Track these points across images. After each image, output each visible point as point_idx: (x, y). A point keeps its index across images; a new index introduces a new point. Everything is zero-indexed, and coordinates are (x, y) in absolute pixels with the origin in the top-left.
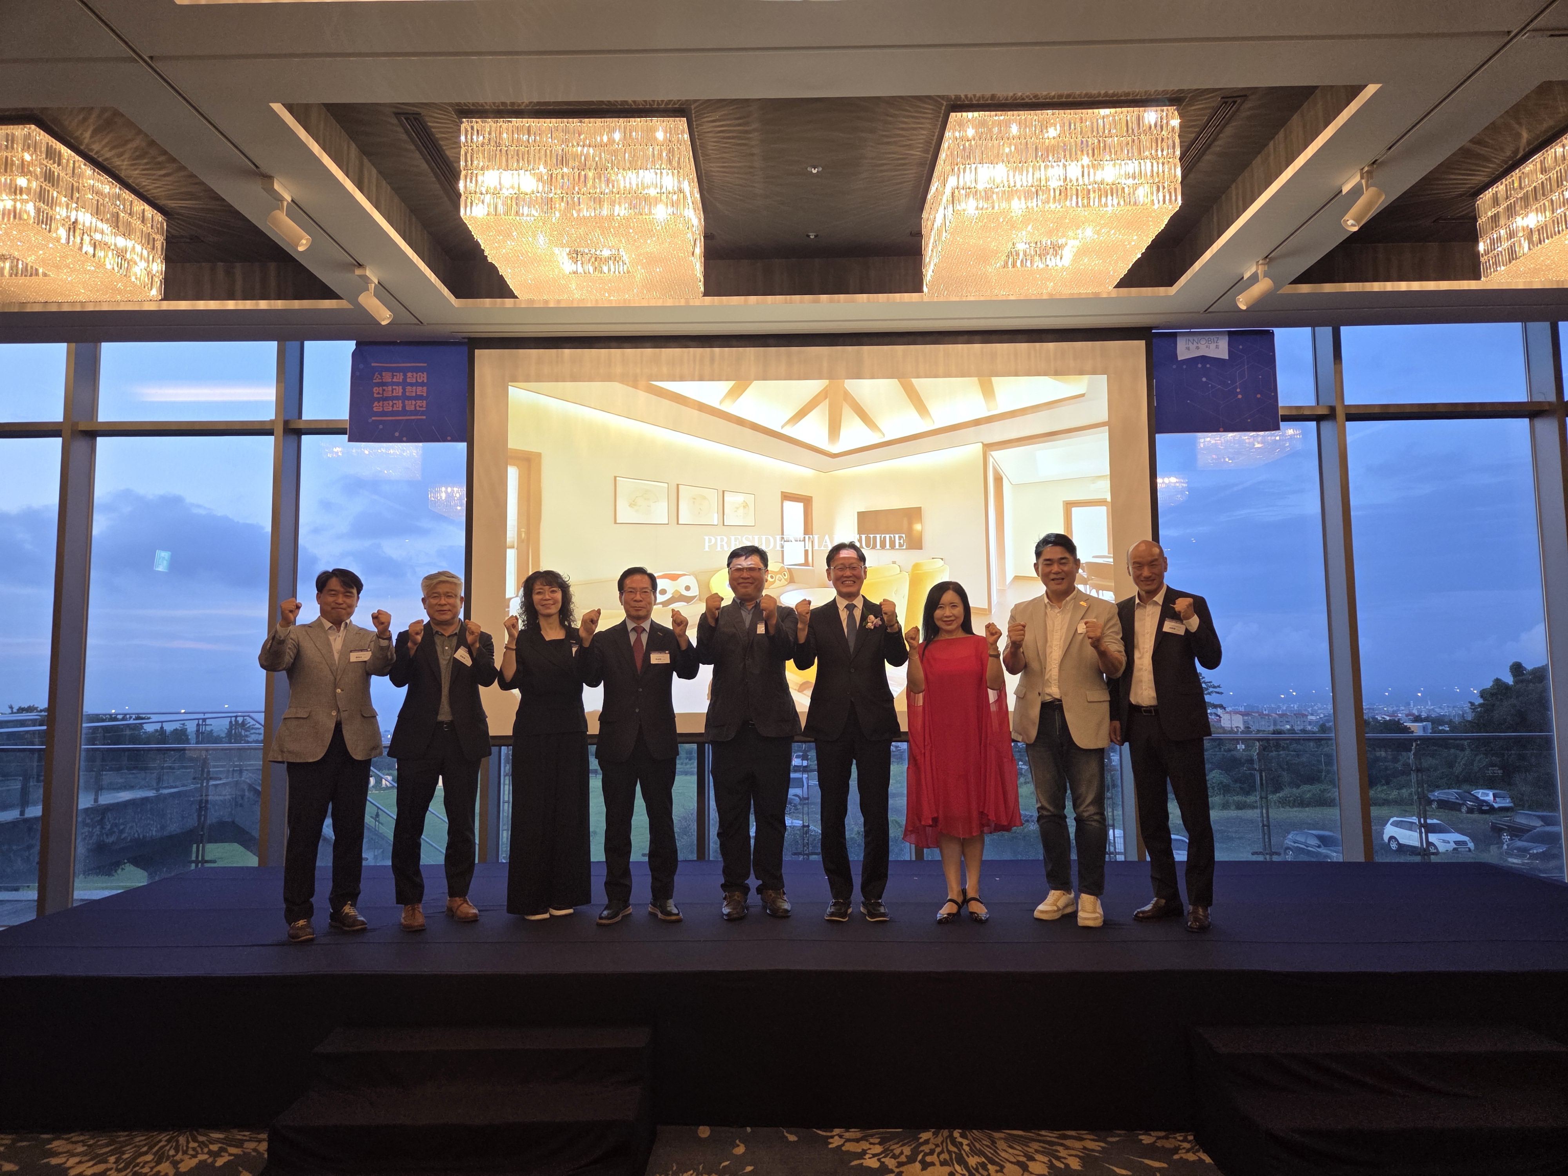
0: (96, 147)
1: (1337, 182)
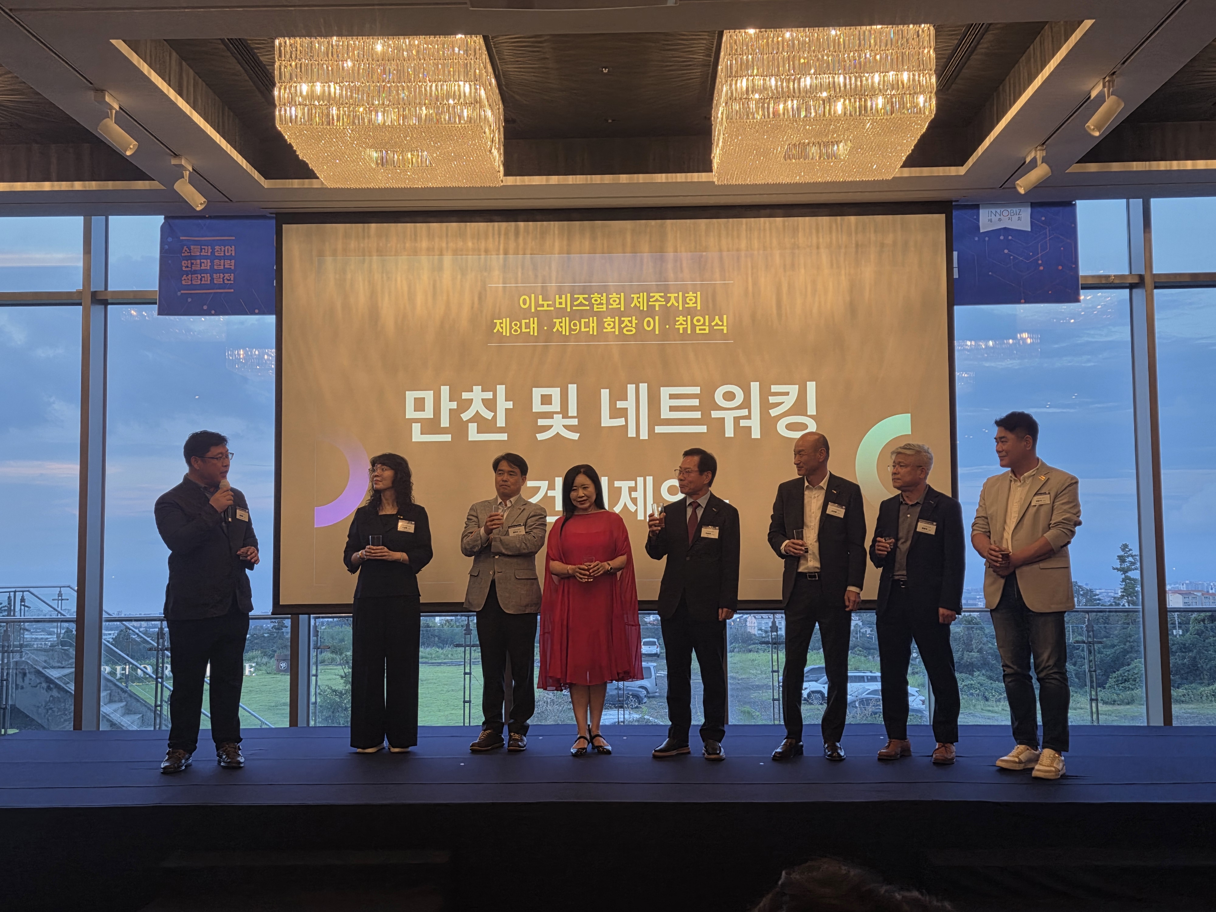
1: (1086, 88)
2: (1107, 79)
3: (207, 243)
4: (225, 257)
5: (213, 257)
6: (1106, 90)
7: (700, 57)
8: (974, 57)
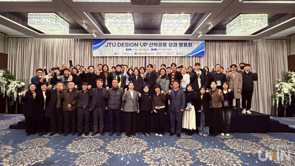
0: (61, 16)
1: (209, 23)
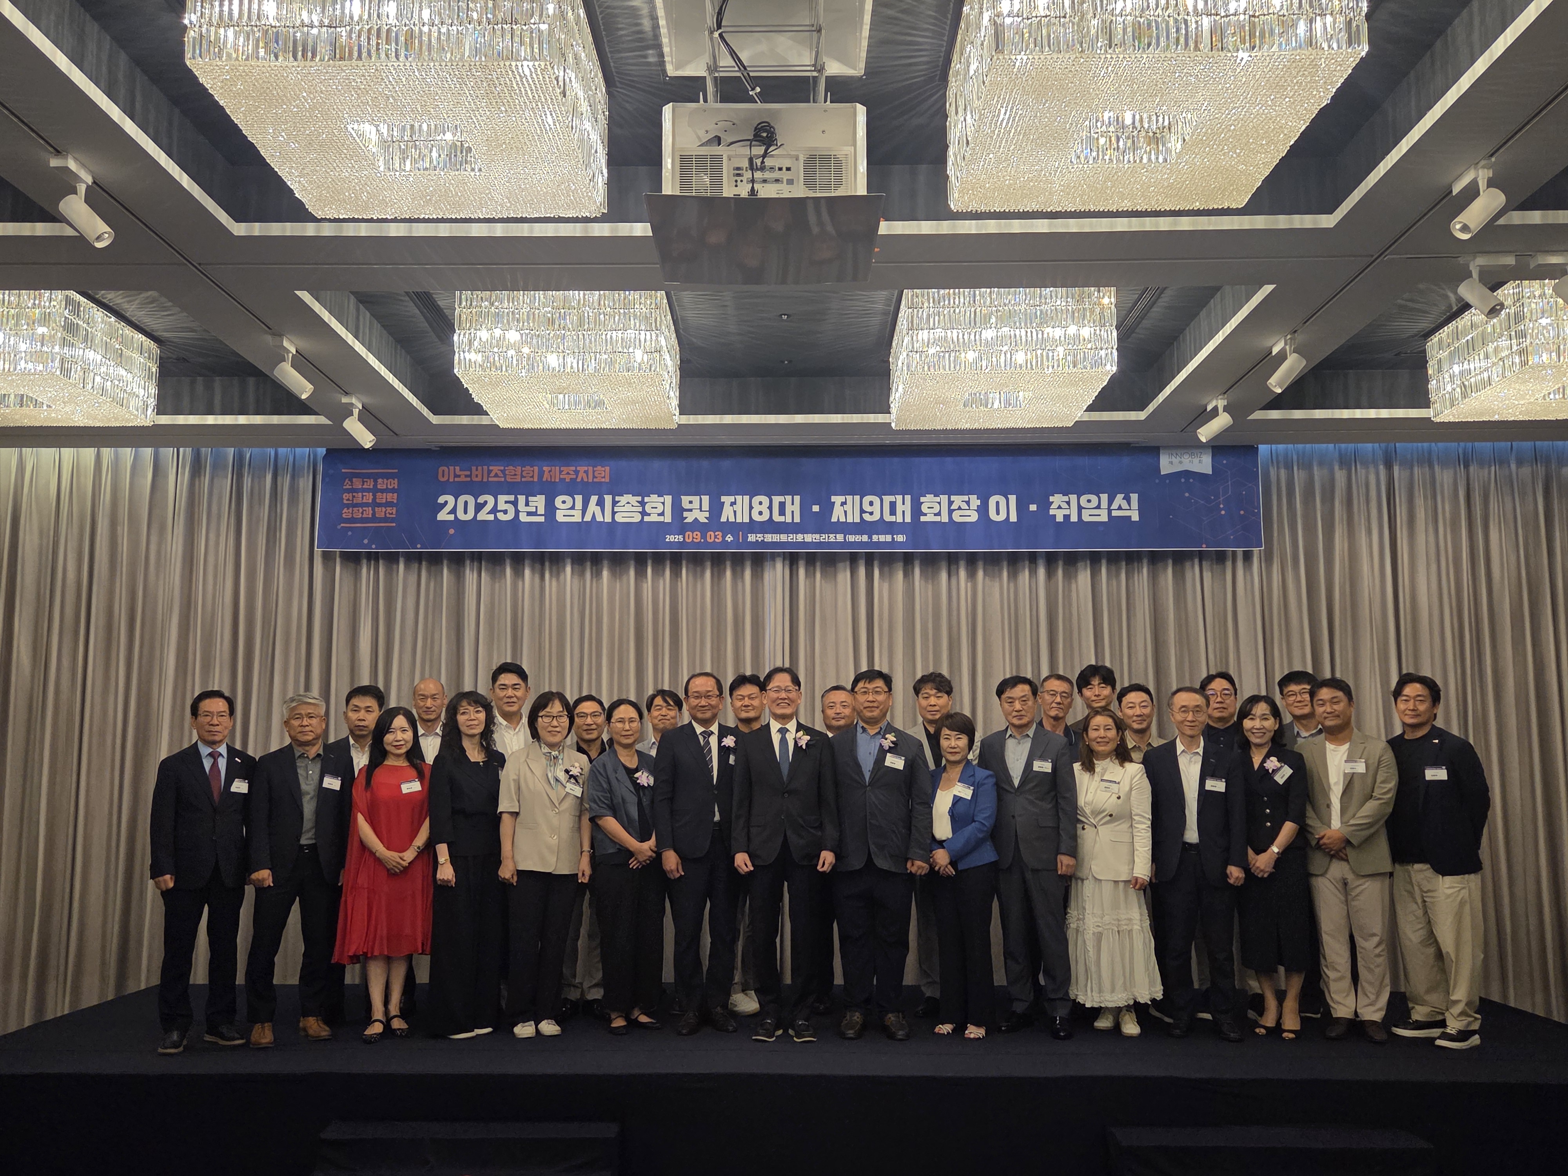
1: (1268, 343)
2: (1289, 337)
3: (369, 476)
4: (386, 491)
5: (375, 491)
6: (1288, 347)
7: (880, 307)
8: (1154, 309)
